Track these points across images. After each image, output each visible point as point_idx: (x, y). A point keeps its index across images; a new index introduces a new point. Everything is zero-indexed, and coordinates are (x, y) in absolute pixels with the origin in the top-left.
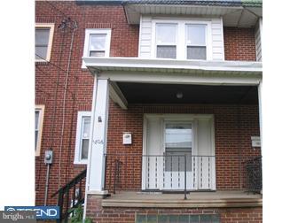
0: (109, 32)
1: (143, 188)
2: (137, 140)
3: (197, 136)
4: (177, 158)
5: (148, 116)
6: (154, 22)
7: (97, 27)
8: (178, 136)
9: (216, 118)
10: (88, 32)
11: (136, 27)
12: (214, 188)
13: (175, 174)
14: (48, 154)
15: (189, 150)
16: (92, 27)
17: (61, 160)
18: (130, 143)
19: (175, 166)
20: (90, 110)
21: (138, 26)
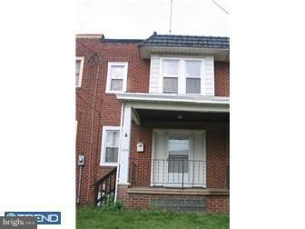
0: (126, 64)
1: (152, 185)
2: (147, 148)
3: (193, 146)
4: (178, 162)
5: (156, 131)
6: (161, 59)
7: (117, 61)
8: (178, 146)
9: (207, 133)
10: (110, 64)
11: (147, 62)
12: (205, 186)
13: (176, 174)
14: (81, 158)
15: (187, 157)
16: (113, 60)
17: (90, 162)
18: (142, 150)
19: (176, 168)
20: (119, 125)
21: (149, 60)
